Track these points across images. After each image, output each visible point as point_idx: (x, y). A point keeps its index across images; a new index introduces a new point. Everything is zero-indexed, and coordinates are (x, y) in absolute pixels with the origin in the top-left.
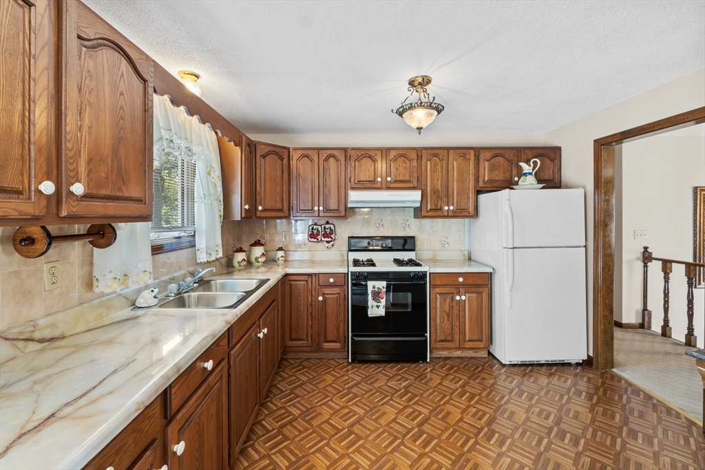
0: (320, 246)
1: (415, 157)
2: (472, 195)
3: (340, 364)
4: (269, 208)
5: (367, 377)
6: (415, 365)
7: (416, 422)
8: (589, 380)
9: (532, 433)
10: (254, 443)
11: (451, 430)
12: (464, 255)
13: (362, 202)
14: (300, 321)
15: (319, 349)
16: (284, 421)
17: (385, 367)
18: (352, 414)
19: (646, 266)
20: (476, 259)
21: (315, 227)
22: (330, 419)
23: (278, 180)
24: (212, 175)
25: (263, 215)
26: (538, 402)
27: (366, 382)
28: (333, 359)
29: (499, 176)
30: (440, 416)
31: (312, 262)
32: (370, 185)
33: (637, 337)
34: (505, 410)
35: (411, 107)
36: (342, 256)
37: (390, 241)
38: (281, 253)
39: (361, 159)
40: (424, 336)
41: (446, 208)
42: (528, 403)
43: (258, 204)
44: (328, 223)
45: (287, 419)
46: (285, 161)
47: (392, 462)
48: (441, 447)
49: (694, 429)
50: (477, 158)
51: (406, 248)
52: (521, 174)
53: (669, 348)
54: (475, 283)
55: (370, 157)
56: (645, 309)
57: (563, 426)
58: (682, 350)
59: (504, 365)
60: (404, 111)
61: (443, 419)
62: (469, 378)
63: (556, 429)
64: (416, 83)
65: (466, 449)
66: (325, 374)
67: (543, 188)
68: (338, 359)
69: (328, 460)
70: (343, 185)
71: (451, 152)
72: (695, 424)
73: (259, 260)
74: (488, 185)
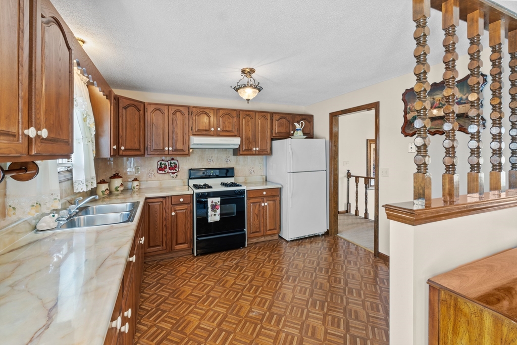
0: (166, 176)
1: (235, 115)
2: (268, 141)
3: (188, 258)
4: (129, 148)
5: (209, 263)
6: (238, 250)
7: (247, 281)
8: (329, 242)
9: (308, 272)
10: (140, 321)
11: (268, 280)
12: (263, 179)
13: (201, 144)
14: (157, 232)
15: (172, 250)
16: (158, 302)
17: (220, 255)
18: (206, 286)
19: (348, 180)
20: (270, 181)
21: (163, 162)
22: (192, 292)
23: (136, 126)
24: (88, 121)
25: (124, 153)
26: (307, 257)
27: (210, 266)
28: (182, 256)
29: (283, 130)
30: (260, 275)
31: (161, 189)
32: (206, 133)
33: (346, 217)
34: (293, 264)
35: (245, 86)
36: (184, 182)
37: (218, 171)
38: (136, 183)
39: (200, 115)
40: (243, 231)
41: (254, 149)
42: (303, 258)
43: (120, 145)
44: (173, 159)
45: (161, 300)
46: (142, 112)
47: (239, 305)
48: (264, 291)
49: (371, 255)
50: (272, 119)
51: (228, 175)
52: (295, 130)
53: (359, 221)
54: (272, 195)
55: (206, 113)
56: (348, 203)
57: (321, 266)
58: (363, 221)
59: (287, 242)
60: (239, 88)
61: (262, 276)
62: (271, 252)
63: (318, 268)
64: (246, 72)
65: (278, 288)
66: (179, 267)
67: (306, 138)
68: (186, 255)
69: (198, 315)
70: (187, 132)
71: (257, 114)
72: (371, 252)
73: (118, 189)
74: (277, 135)
